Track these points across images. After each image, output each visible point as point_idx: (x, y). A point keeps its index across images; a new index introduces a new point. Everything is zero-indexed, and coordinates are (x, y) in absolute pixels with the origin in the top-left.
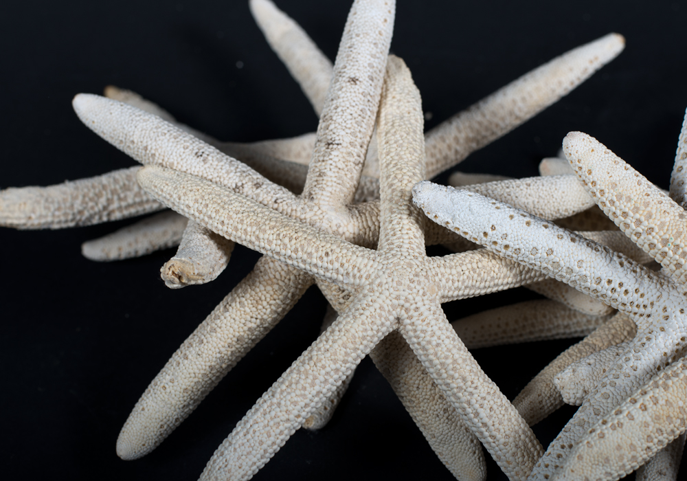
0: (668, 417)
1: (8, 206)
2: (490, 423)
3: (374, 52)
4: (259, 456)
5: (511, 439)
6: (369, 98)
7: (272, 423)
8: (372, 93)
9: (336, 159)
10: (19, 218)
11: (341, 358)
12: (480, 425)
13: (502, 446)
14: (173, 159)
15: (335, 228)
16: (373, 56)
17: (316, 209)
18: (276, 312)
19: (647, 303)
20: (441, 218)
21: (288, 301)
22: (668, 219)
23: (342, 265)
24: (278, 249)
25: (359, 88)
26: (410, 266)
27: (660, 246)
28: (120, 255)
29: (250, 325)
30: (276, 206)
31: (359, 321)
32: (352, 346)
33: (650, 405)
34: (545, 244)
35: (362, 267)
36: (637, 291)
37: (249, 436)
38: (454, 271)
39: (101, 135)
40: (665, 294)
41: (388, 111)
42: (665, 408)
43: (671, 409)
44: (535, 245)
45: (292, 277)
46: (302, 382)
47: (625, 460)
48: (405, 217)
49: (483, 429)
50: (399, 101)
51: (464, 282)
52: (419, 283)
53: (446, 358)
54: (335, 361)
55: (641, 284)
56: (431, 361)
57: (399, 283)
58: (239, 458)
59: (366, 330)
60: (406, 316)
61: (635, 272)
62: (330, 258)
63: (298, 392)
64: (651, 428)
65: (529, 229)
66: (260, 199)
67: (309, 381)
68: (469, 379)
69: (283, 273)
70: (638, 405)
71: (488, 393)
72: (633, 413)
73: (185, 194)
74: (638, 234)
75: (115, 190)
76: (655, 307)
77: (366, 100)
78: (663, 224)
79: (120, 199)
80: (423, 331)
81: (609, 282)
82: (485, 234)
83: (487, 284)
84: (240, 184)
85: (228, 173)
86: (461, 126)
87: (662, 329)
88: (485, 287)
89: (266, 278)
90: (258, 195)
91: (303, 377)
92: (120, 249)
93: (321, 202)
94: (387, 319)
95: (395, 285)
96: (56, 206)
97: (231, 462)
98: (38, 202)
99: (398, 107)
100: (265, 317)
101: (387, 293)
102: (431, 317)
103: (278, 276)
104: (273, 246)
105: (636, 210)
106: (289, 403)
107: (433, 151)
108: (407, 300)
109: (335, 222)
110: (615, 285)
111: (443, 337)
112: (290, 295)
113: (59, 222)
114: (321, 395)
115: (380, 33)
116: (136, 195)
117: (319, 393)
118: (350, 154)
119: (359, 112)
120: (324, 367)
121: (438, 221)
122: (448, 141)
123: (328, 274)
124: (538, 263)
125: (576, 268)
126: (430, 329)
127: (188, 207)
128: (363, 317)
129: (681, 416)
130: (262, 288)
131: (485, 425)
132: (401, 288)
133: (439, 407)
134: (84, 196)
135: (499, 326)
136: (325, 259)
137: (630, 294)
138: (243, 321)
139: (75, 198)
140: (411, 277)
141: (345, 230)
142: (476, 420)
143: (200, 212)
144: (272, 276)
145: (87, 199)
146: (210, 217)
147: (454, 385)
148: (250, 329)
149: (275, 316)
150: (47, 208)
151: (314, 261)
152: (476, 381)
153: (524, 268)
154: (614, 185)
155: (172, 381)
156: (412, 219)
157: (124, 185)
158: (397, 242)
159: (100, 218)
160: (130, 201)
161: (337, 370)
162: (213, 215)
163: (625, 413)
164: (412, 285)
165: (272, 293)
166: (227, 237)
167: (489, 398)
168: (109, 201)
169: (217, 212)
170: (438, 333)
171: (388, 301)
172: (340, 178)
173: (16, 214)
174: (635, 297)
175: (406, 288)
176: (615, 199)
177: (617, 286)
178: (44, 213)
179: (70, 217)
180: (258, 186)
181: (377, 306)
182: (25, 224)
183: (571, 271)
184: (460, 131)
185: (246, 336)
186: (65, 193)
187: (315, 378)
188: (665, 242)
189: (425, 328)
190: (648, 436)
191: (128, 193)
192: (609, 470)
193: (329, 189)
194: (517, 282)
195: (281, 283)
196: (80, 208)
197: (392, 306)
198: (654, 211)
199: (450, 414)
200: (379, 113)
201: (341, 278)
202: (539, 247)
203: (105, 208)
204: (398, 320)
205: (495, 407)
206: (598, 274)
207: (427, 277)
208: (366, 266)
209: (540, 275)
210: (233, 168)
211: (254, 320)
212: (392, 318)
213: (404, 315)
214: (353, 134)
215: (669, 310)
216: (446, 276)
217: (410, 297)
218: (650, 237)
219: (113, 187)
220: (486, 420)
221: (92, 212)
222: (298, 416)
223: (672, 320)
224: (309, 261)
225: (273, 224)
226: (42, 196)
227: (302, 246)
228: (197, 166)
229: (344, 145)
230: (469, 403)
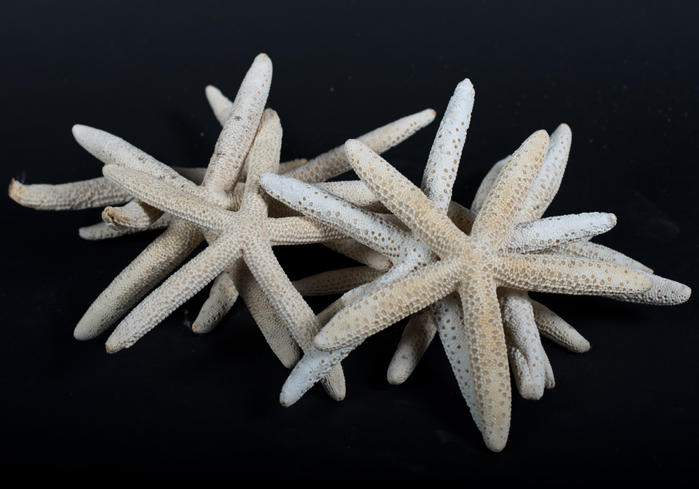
0: (390, 304)
1: (30, 194)
2: (292, 314)
3: (253, 103)
4: (147, 322)
5: (304, 325)
6: (247, 129)
7: (156, 303)
8: (249, 127)
9: (222, 163)
10: (36, 201)
11: (203, 269)
12: (286, 315)
13: (298, 329)
14: (126, 161)
15: (215, 202)
16: (253, 105)
17: (206, 190)
18: (177, 253)
19: (396, 246)
20: (275, 193)
21: (186, 248)
22: (403, 191)
23: (212, 218)
24: (176, 209)
25: (241, 123)
26: (252, 219)
27: (397, 206)
28: (101, 236)
29: (161, 260)
30: (182, 189)
31: (216, 249)
32: (211, 262)
33: (379, 297)
34: (335, 209)
35: (223, 219)
36: (389, 239)
37: (142, 310)
38: (280, 225)
39: (87, 149)
40: (406, 241)
41: (259, 138)
42: (388, 298)
43: (393, 300)
44: (329, 209)
45: (188, 232)
46: (177, 281)
47: (360, 328)
48: (255, 194)
49: (288, 318)
50: (267, 133)
51: (286, 232)
52: (256, 229)
53: (268, 273)
54: (199, 271)
55: (392, 234)
56: (259, 276)
57: (243, 228)
58: (135, 323)
59: (220, 254)
60: (246, 248)
61: (389, 227)
62: (205, 214)
63: (174, 286)
64: (378, 310)
65: (326, 200)
66: (174, 185)
67: (182, 280)
68: (281, 286)
69: (183, 229)
70: (372, 296)
71: (293, 296)
72: (368, 301)
73: (127, 178)
74: (386, 200)
75: (97, 188)
76: (401, 249)
77: (245, 130)
78: (400, 193)
79: (99, 194)
80: (256, 257)
81: (373, 233)
82: (300, 203)
83: (302, 235)
84: (162, 176)
85: (156, 169)
86: (321, 161)
87: (403, 262)
88: (301, 238)
89: (173, 231)
90: (172, 183)
91: (179, 278)
92: (102, 232)
93: (209, 187)
94: (234, 249)
95: (240, 229)
96: (60, 195)
97: (129, 324)
98: (49, 193)
99: (266, 136)
100: (170, 255)
101: (235, 234)
102: (261, 249)
103: (180, 231)
104: (174, 207)
105: (384, 184)
106: (168, 292)
107: (301, 175)
108: (247, 238)
109: (216, 199)
110: (376, 235)
111: (267, 261)
112: (187, 243)
113: (61, 206)
114: (189, 291)
115: (259, 93)
116: (109, 192)
117: (187, 289)
118: (230, 160)
119: (239, 137)
120: (192, 273)
121: (273, 196)
122: (311, 170)
123: (204, 225)
124: (332, 222)
125: (353, 225)
126: (260, 256)
127: (129, 186)
128: (219, 246)
129: (399, 305)
130: (170, 237)
131: (289, 315)
132: (244, 231)
133: (270, 313)
134: (77, 191)
135: (328, 281)
136: (203, 215)
137: (385, 241)
138: (157, 257)
139: (71, 191)
140: (251, 225)
141: (222, 203)
142: (284, 313)
143: (135, 188)
144: (176, 230)
145: (79, 192)
146: (140, 191)
147: (272, 291)
148: (160, 262)
149: (177, 256)
150: (54, 196)
151: (196, 216)
152: (285, 288)
153: (327, 228)
154: (372, 170)
155: (111, 292)
156: (260, 196)
157: (103, 185)
158: (247, 207)
159: (86, 205)
160: (106, 195)
161: (200, 276)
162: (142, 190)
163: (364, 301)
164: (251, 230)
165: (175, 240)
166: (149, 204)
167: (292, 299)
168: (93, 195)
169: (144, 188)
170: (265, 259)
171: (236, 239)
172: (223, 174)
173: (35, 199)
174: (387, 243)
175: (247, 231)
176: (372, 178)
177: (377, 236)
178: (52, 199)
179: (67, 203)
180: (173, 178)
181: (228, 240)
182: (39, 206)
183: (350, 226)
184: (319, 164)
185: (158, 267)
186: (66, 188)
187: (186, 279)
188: (401, 204)
189: (257, 255)
190: (377, 315)
191: (105, 190)
192: (350, 333)
193: (215, 180)
194: (322, 238)
195: (181, 235)
196: (74, 197)
197: (238, 241)
198: (395, 186)
199: (277, 318)
200: (254, 140)
201: (211, 226)
202: (331, 211)
203: (89, 199)
204: (242, 250)
205: (296, 305)
206: (366, 228)
207: (262, 226)
208: (226, 218)
209: (339, 235)
210: (160, 167)
211: (163, 257)
212: (238, 249)
213: (245, 248)
214: (234, 149)
215: (407, 250)
216: (275, 227)
217: (249, 237)
218: (392, 201)
219: (95, 186)
220: (289, 312)
221: (81, 200)
222: (173, 301)
223: (409, 256)
224: (193, 216)
225: (175, 194)
226: (52, 189)
227: (190, 207)
228: (138, 165)
229: (227, 155)
230: (280, 301)
